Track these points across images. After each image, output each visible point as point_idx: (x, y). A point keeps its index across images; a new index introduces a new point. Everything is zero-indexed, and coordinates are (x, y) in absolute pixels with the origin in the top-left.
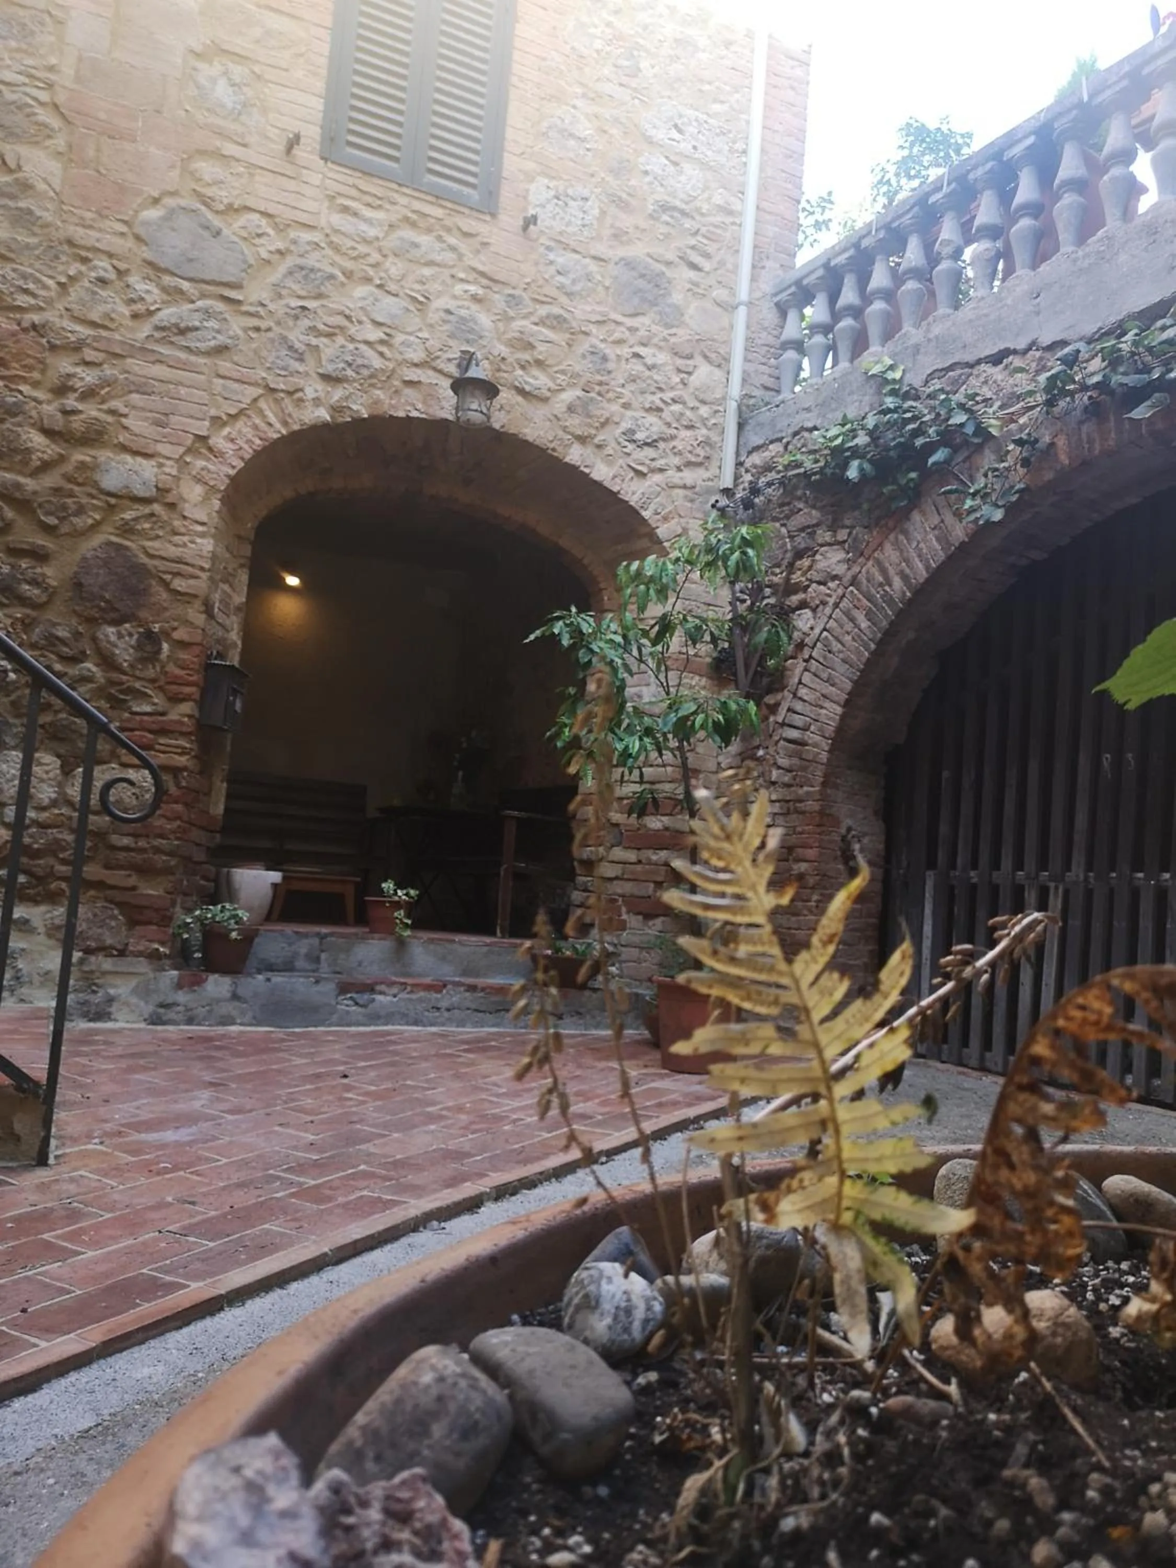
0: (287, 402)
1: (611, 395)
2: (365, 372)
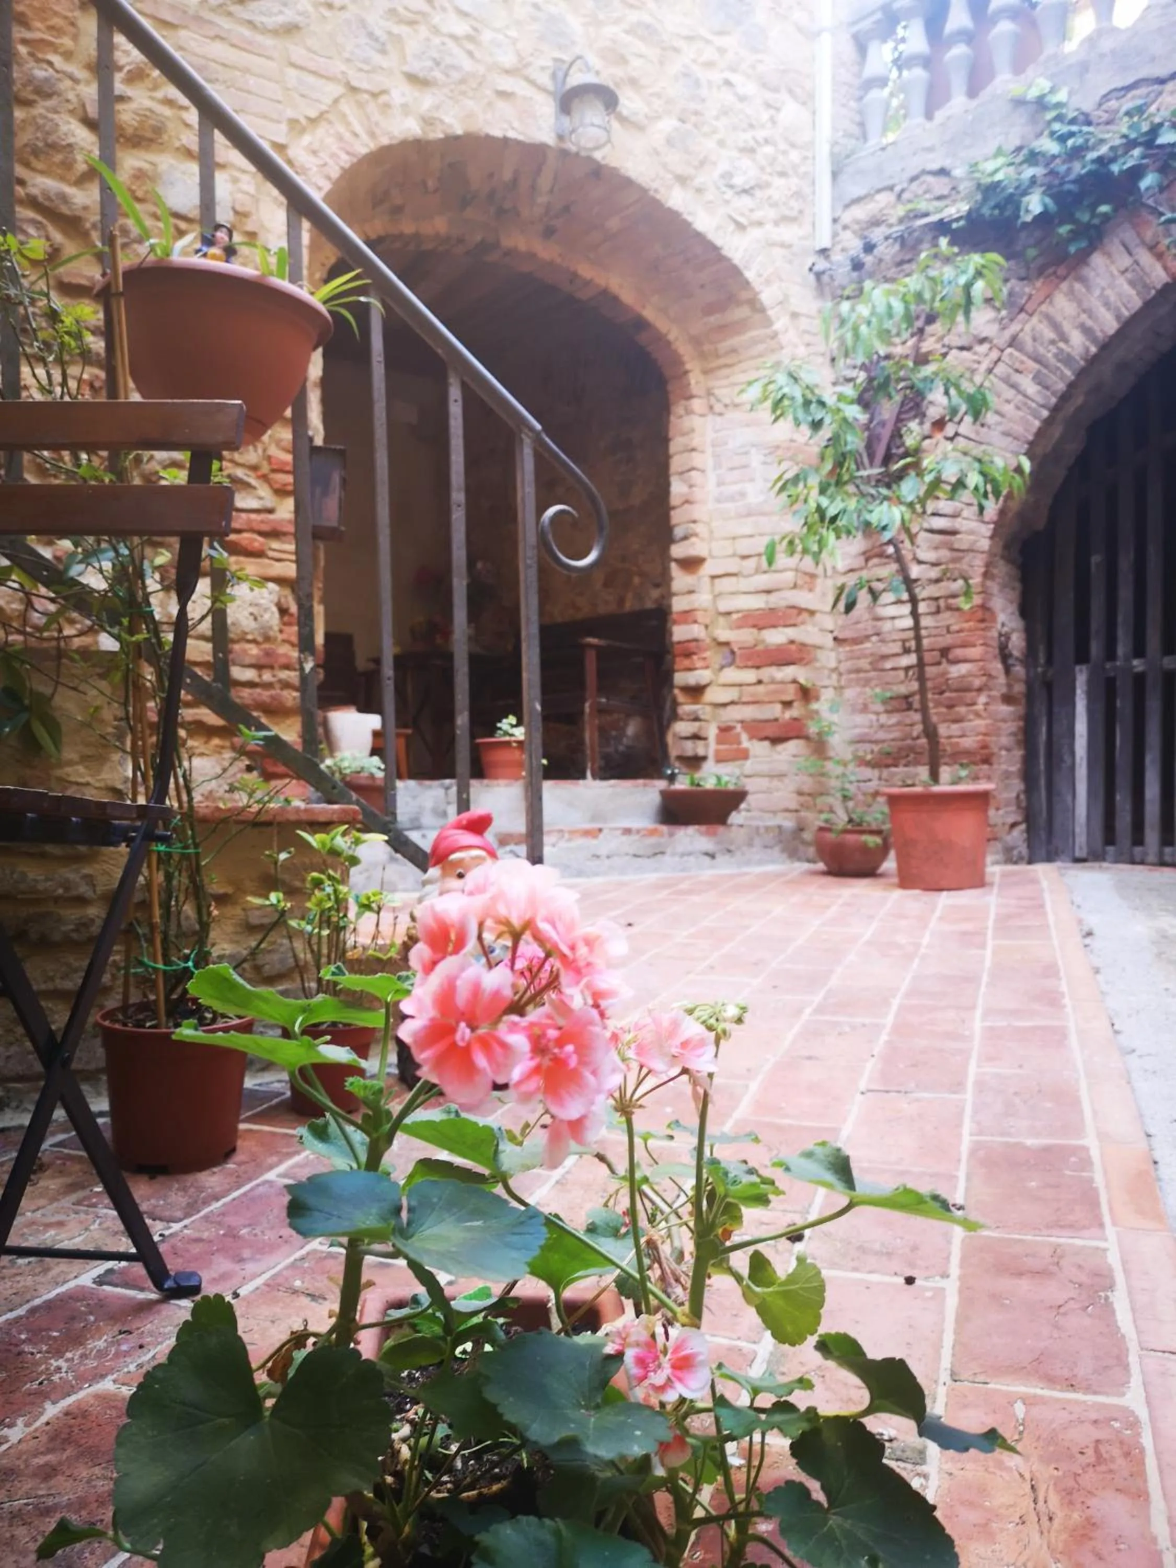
0: (372, 107)
1: (706, 129)
2: (456, 75)
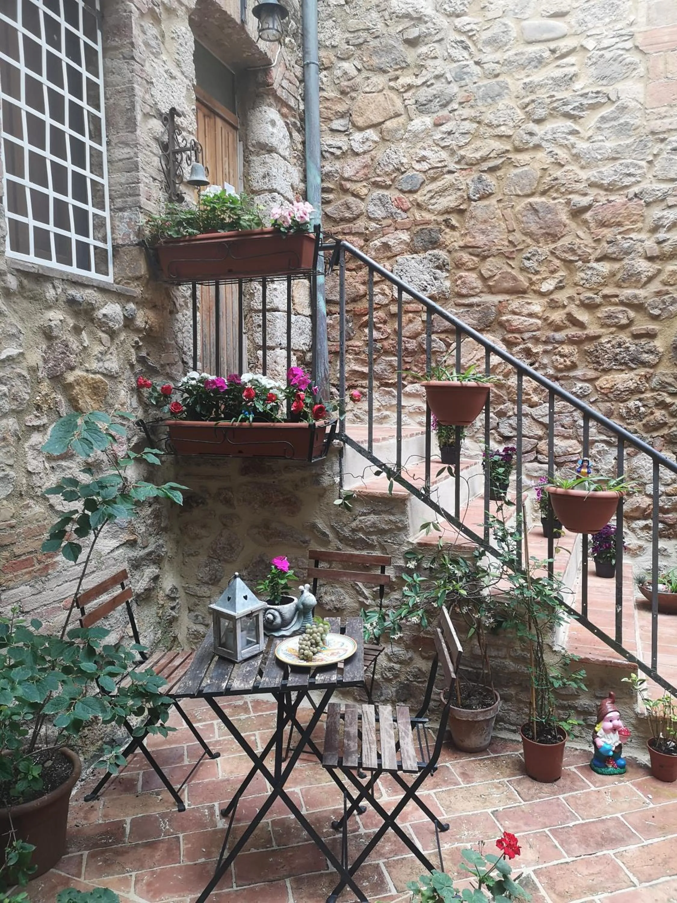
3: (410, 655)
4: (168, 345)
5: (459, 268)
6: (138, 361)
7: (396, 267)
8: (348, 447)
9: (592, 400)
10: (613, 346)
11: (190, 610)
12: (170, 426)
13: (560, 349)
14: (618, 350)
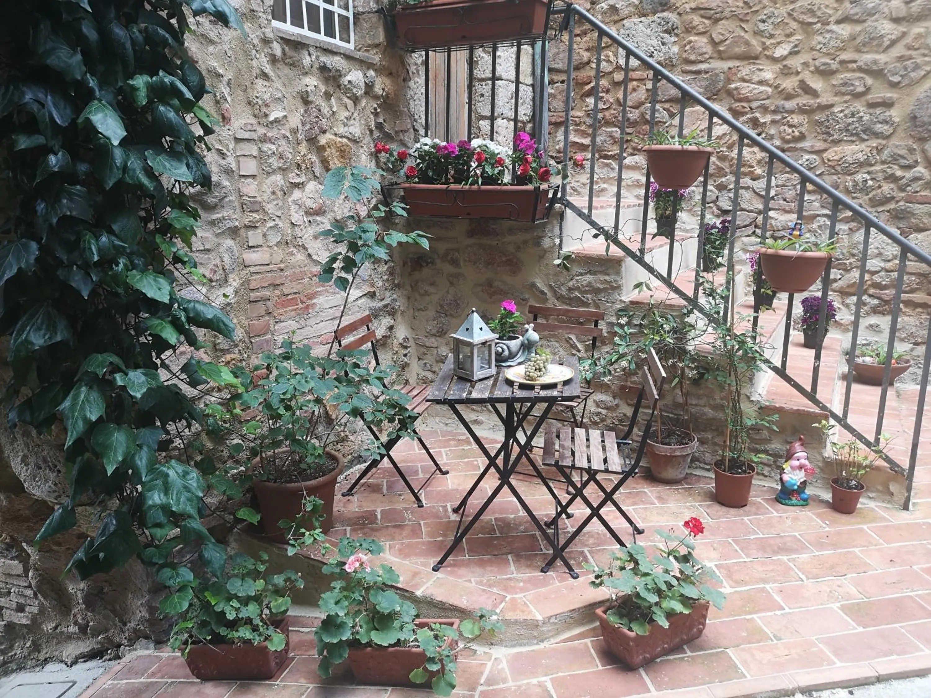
3: (616, 402)
4: (401, 112)
5: (690, 32)
6: (376, 127)
7: (622, 31)
8: (569, 211)
9: (817, 173)
10: (845, 116)
11: (419, 359)
12: (405, 189)
13: (789, 119)
14: (850, 120)
